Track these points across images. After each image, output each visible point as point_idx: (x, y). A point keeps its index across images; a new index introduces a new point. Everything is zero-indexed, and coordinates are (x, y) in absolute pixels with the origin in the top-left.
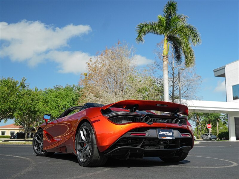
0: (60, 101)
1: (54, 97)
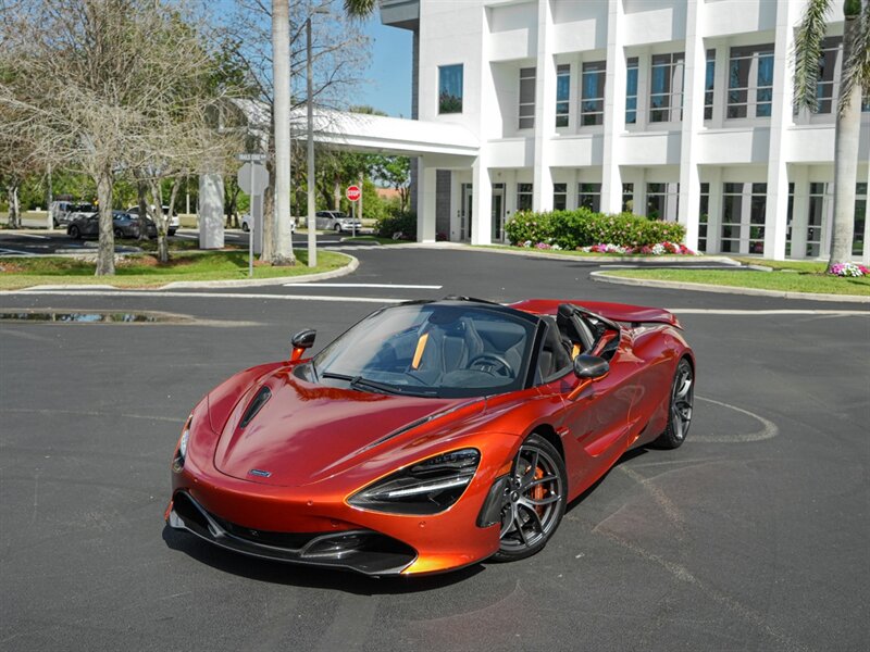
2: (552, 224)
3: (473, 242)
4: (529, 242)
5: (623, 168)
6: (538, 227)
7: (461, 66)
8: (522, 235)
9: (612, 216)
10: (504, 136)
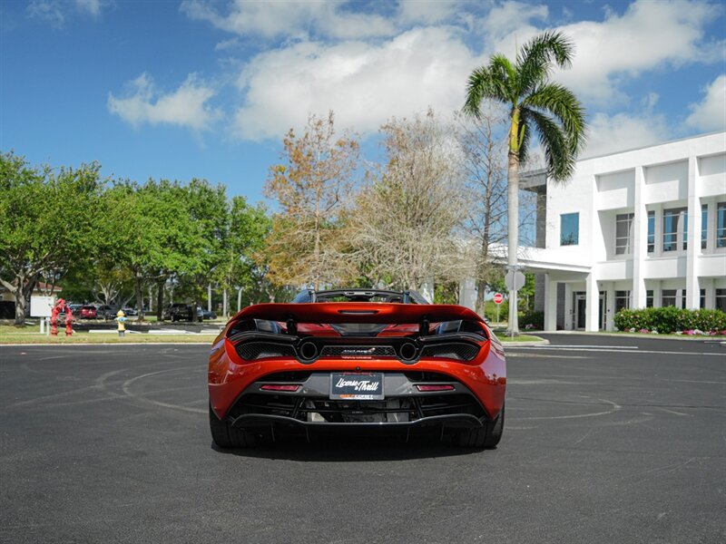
2: (651, 316)
3: (587, 329)
4: (634, 329)
5: (701, 279)
6: (640, 318)
7: (578, 214)
8: (628, 324)
9: (696, 311)
10: (608, 259)
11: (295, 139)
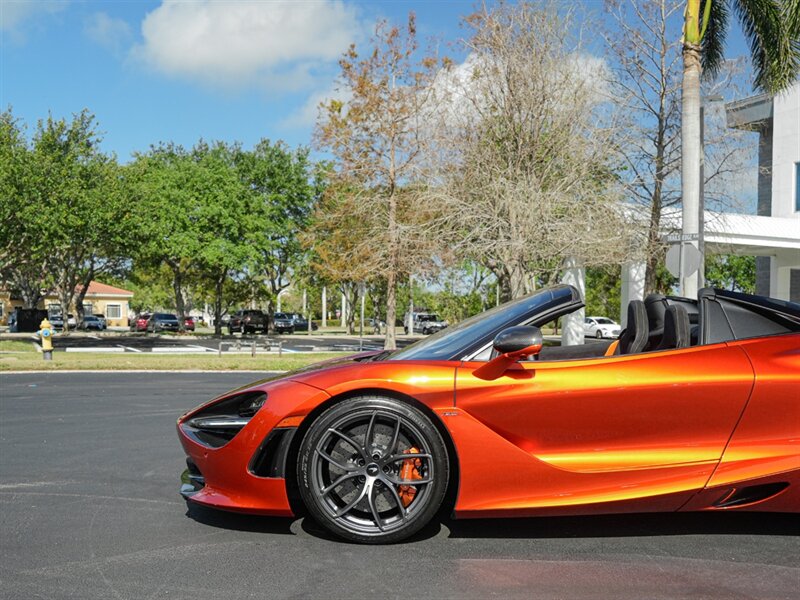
0: (193, 199)
1: (172, 187)
11: (358, 60)
